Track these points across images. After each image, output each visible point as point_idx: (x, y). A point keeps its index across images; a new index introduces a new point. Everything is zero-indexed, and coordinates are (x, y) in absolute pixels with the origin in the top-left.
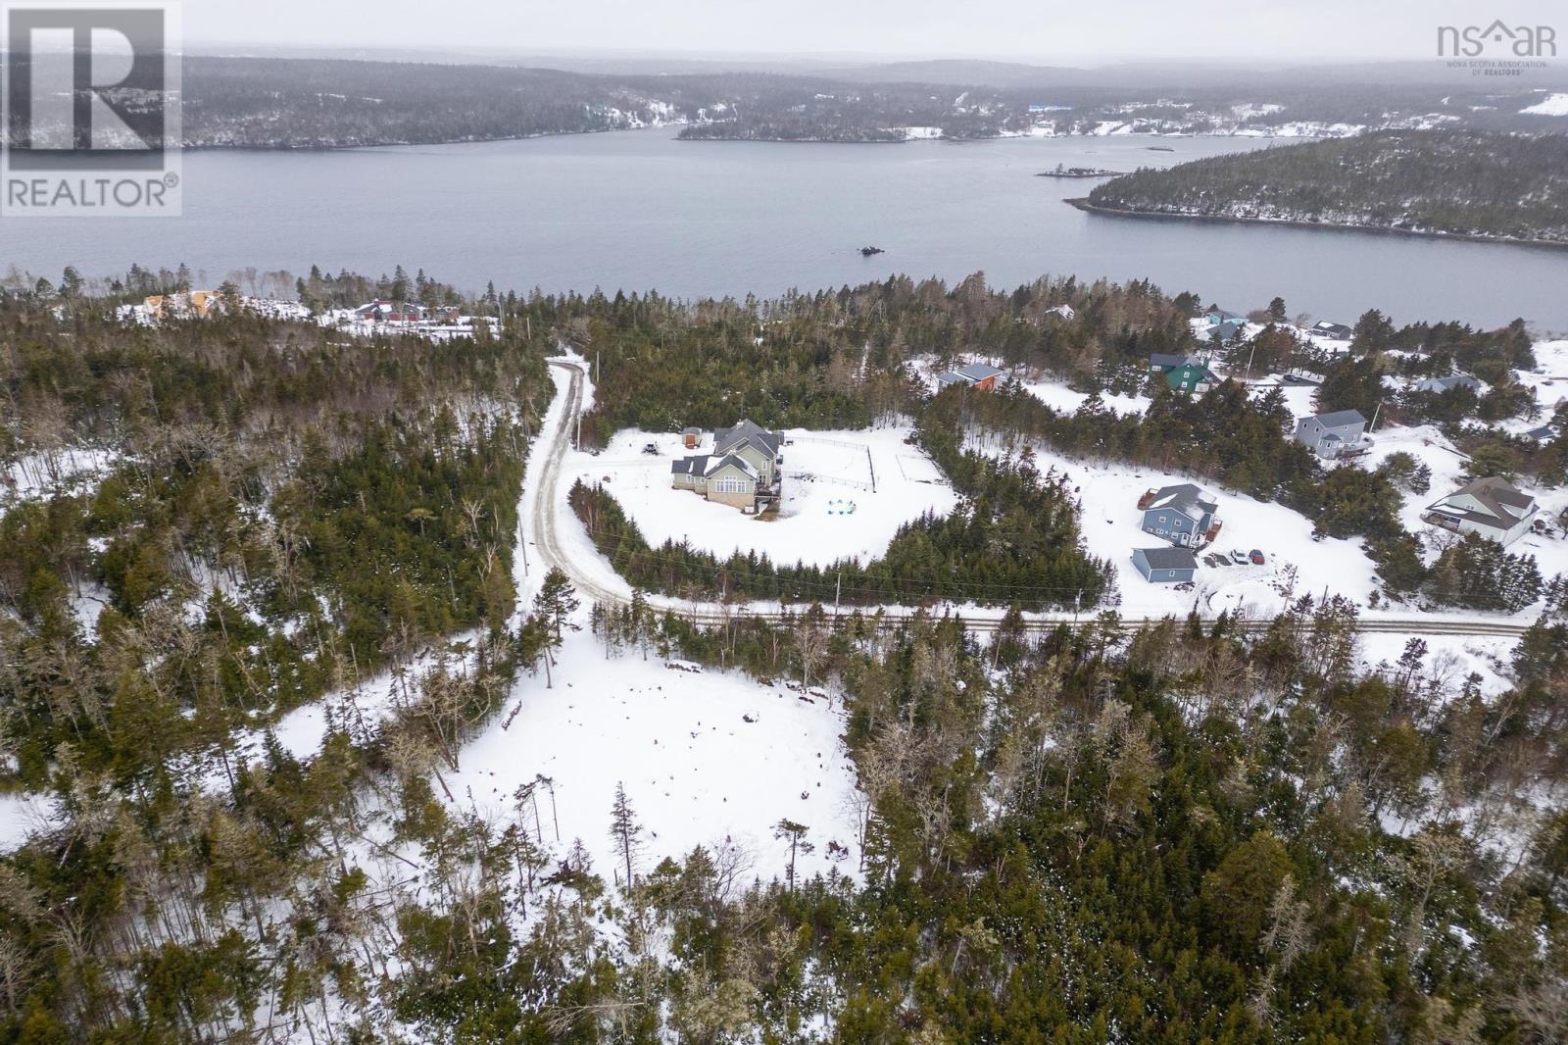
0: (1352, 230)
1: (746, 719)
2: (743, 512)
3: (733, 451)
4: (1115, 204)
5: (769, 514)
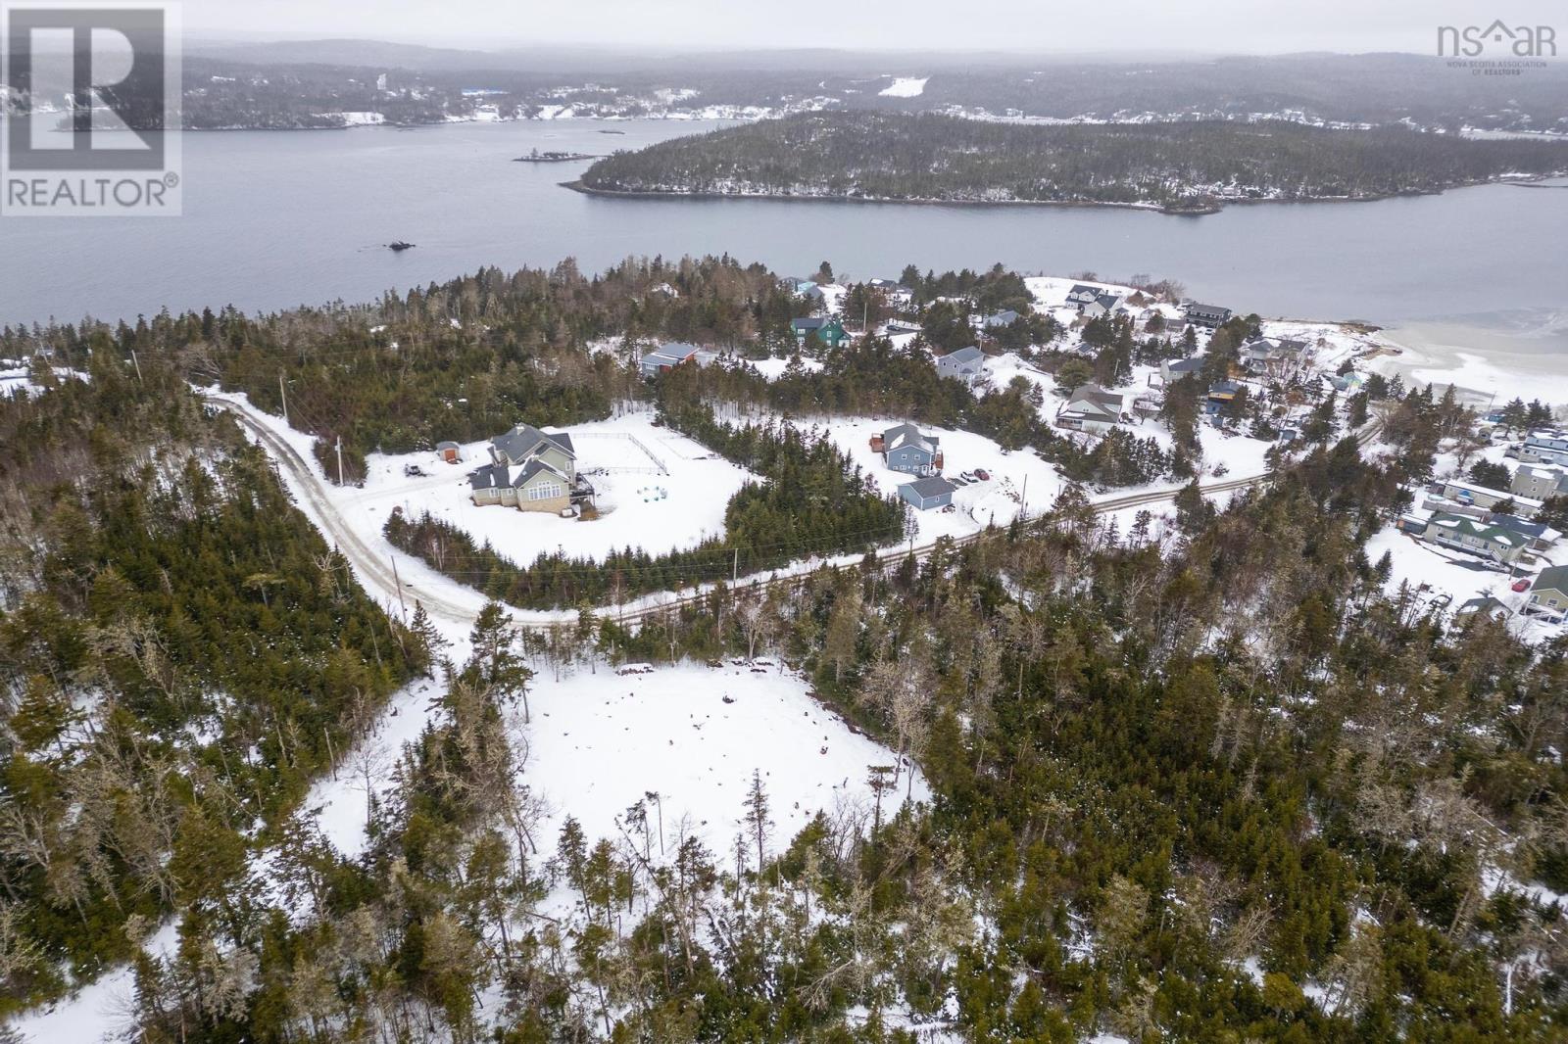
0: (818, 200)
1: (727, 701)
2: (561, 515)
3: (533, 456)
4: (612, 186)
5: (589, 513)
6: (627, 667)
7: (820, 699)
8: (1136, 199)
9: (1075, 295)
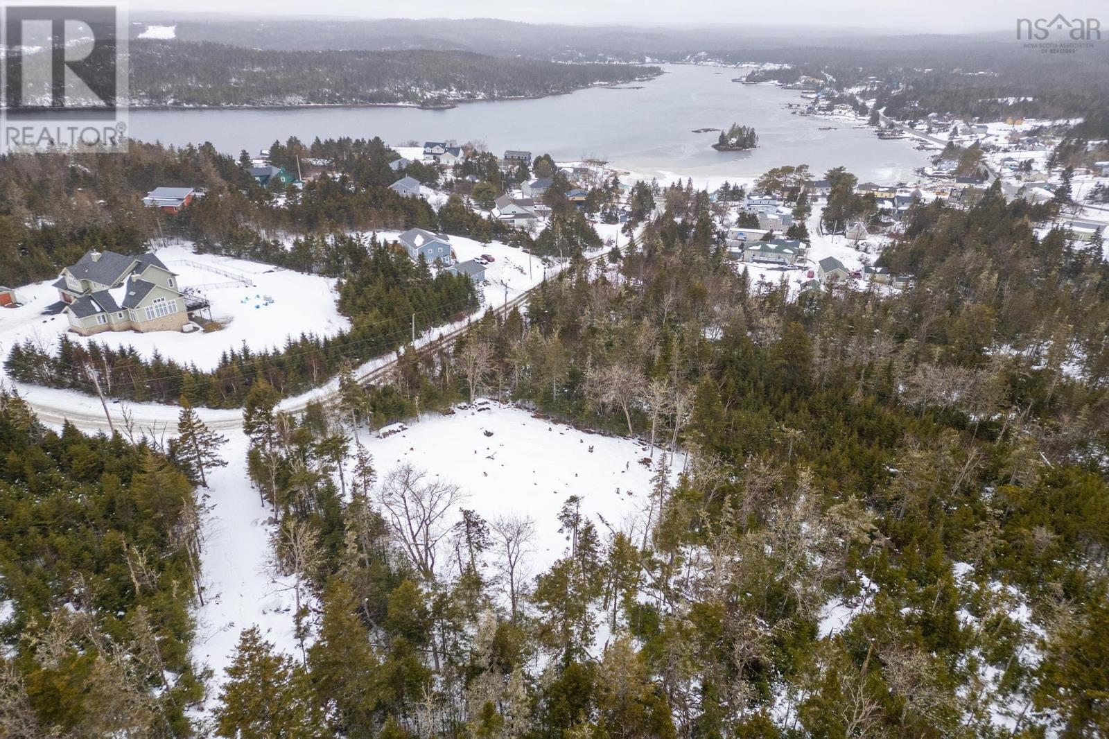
1: (489, 434)
2: (182, 331)
3: (131, 277)
5: (211, 326)
6: (386, 429)
7: (546, 418)
8: (398, 100)
9: (428, 150)
